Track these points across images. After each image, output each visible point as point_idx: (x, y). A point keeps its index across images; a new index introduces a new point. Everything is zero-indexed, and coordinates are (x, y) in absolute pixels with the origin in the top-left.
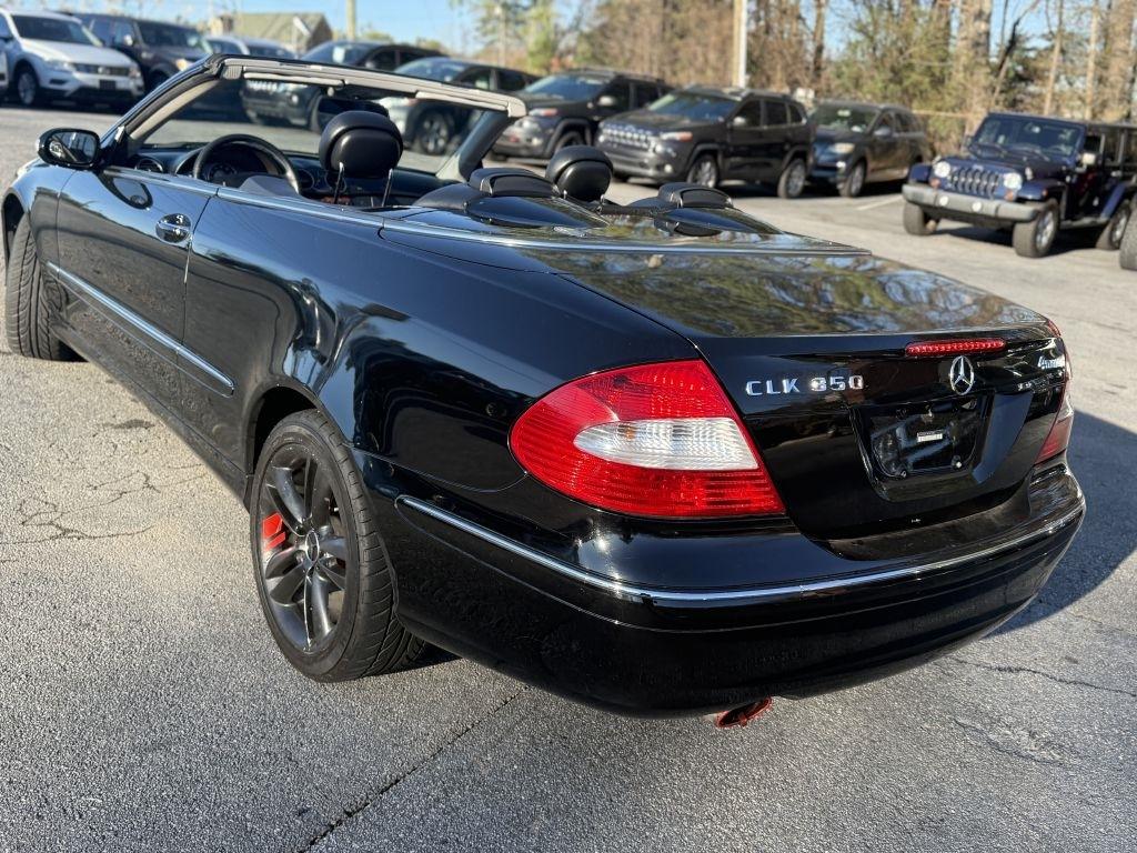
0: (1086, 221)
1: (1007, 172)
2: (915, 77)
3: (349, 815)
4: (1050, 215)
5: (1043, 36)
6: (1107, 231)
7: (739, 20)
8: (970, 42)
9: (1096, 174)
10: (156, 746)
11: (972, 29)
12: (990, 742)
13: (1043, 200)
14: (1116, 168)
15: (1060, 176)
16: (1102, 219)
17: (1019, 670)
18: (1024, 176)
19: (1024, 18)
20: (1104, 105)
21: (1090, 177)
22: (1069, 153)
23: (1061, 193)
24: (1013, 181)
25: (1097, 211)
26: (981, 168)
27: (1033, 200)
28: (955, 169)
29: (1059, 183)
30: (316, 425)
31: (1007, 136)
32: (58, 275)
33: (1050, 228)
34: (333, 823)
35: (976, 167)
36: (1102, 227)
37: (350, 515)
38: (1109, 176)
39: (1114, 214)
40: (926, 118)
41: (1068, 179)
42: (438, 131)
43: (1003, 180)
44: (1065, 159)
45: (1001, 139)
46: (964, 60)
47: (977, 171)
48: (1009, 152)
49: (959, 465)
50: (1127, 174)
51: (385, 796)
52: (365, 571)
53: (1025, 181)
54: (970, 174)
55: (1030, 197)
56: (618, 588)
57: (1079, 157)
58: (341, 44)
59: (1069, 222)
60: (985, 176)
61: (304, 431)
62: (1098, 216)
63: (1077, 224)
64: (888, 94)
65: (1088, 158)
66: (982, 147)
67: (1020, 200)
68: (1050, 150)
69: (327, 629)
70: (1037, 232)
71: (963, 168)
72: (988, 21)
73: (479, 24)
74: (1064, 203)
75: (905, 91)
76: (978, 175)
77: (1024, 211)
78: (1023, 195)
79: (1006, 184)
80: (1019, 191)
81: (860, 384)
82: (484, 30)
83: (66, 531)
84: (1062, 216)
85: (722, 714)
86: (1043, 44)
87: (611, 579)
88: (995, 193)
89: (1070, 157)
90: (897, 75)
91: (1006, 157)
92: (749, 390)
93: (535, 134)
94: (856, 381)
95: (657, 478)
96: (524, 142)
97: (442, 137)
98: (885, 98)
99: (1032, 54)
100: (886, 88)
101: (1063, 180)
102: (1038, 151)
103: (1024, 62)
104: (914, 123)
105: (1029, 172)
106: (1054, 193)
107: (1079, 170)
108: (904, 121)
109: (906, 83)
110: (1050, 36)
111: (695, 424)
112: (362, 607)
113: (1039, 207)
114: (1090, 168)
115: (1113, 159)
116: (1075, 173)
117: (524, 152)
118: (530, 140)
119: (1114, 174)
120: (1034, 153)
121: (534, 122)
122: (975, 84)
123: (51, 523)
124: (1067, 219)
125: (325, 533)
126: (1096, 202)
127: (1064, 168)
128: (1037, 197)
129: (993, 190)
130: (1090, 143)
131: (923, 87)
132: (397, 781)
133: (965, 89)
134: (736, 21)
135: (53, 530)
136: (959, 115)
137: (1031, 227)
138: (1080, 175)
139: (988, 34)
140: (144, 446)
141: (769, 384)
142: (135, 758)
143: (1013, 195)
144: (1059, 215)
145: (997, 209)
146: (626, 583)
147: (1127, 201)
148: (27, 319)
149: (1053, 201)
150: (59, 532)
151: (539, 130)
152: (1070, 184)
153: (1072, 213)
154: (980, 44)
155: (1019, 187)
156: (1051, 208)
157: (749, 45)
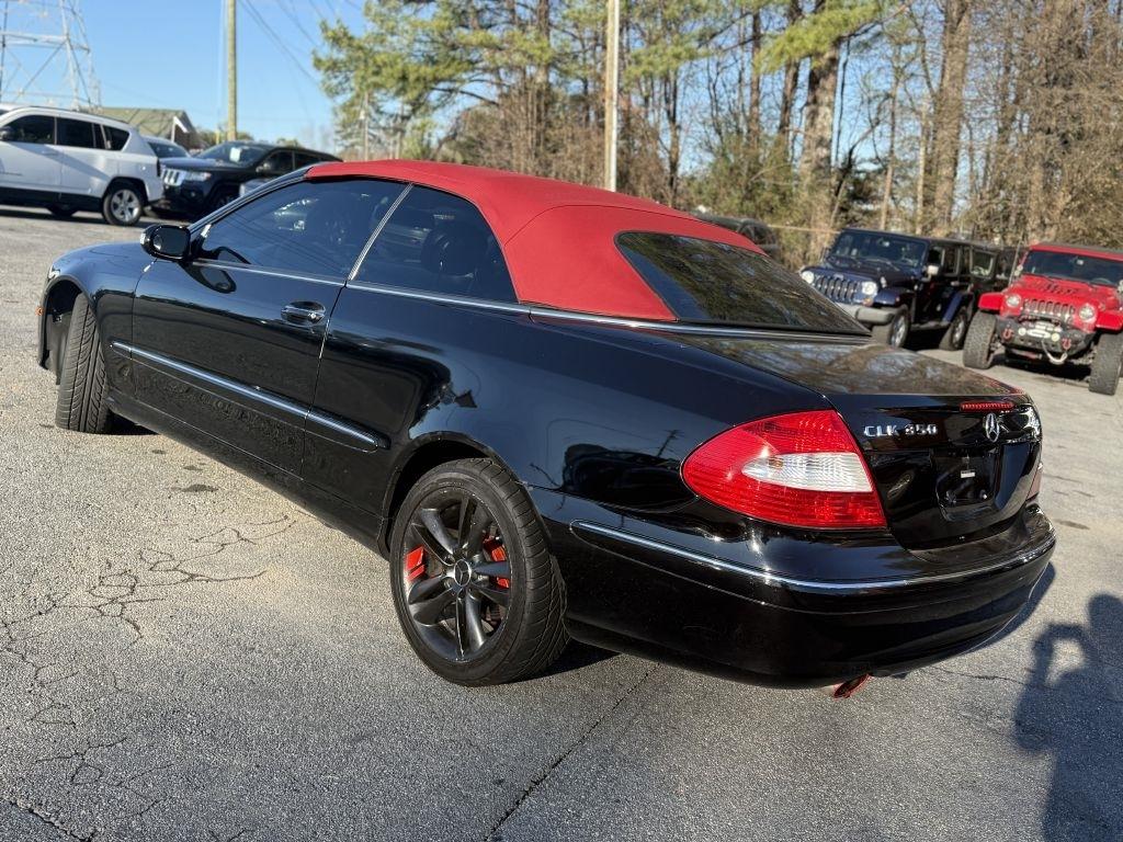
0: (932, 324)
1: (865, 281)
2: (766, 195)
3: (536, 783)
4: (902, 318)
5: (871, 161)
6: (948, 334)
7: (610, 138)
8: (814, 164)
9: (938, 284)
10: (360, 738)
11: (814, 154)
12: (989, 728)
13: (896, 305)
14: (955, 279)
15: (909, 284)
16: (944, 323)
17: (994, 678)
18: (879, 285)
19: (858, 146)
20: (933, 224)
21: (932, 286)
22: (915, 265)
23: (911, 302)
24: (870, 289)
25: (939, 316)
26: (841, 277)
27: (887, 306)
28: (818, 277)
29: (908, 291)
30: (476, 471)
31: (859, 248)
32: (131, 354)
33: (902, 330)
34: (527, 789)
35: (837, 276)
36: (944, 330)
37: (515, 543)
38: (949, 285)
39: (954, 319)
40: (778, 231)
41: (916, 287)
43: (861, 288)
44: (912, 270)
45: (854, 252)
46: (807, 180)
47: (838, 279)
48: (864, 263)
49: (985, 497)
50: (963, 284)
51: (556, 769)
52: (530, 585)
53: (880, 289)
54: (832, 281)
55: (885, 302)
56: (768, 578)
57: (924, 268)
58: (234, 145)
59: (917, 325)
60: (845, 284)
61: (462, 476)
62: (941, 320)
63: (924, 326)
64: (745, 209)
65: (933, 270)
66: (838, 258)
67: (876, 305)
68: (898, 262)
69: (481, 642)
70: (892, 333)
71: (826, 277)
72: (828, 146)
73: (339, 128)
74: (913, 308)
75: (758, 208)
76: (838, 282)
77: (881, 315)
78: (877, 301)
79: (864, 291)
80: (876, 298)
81: (935, 430)
82: (344, 134)
83: (192, 576)
84: (912, 320)
85: (837, 686)
86: (871, 167)
87: (762, 571)
88: (855, 300)
89: (917, 268)
90: (750, 193)
91: (862, 268)
92: (866, 432)
94: (932, 428)
95: (800, 496)
98: (742, 212)
99: (862, 176)
100: (742, 204)
101: (912, 288)
102: (889, 263)
103: (857, 182)
104: (769, 236)
105: (883, 281)
106: (905, 299)
107: (924, 279)
108: (761, 235)
109: (758, 200)
110: (877, 160)
111: (823, 457)
112: (526, 615)
113: (894, 311)
114: (933, 277)
115: (952, 271)
116: (921, 282)
119: (953, 284)
120: (885, 264)
122: (819, 202)
123: (175, 569)
124: (915, 323)
125: (477, 561)
126: (939, 308)
127: (912, 278)
128: (892, 303)
129: (852, 296)
130: (933, 258)
131: (773, 204)
132: (561, 760)
133: (811, 205)
134: (607, 139)
135: (179, 576)
136: (805, 229)
137: (886, 329)
138: (926, 284)
139: (828, 158)
140: (218, 508)
141: (879, 428)
142: (347, 747)
143: (870, 301)
144: (909, 319)
145: (857, 313)
146: (772, 573)
147: (964, 308)
148: (81, 394)
149: (904, 307)
150: (187, 577)
152: (917, 291)
153: (920, 318)
154: (822, 166)
155: (876, 294)
156: (902, 313)
157: (618, 161)
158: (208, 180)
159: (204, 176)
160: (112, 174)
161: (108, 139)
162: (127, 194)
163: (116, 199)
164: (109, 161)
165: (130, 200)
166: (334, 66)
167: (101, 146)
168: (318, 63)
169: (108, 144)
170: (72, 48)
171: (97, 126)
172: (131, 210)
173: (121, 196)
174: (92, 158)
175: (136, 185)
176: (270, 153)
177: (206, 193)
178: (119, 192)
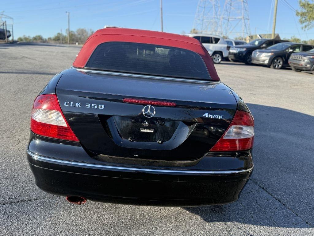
3: (18, 202)
34: (13, 202)
42: (280, 62)
58: (258, 40)
93: (308, 63)
94: (101, 106)
96: (304, 66)
97: (280, 64)
117: (304, 69)
118: (306, 65)
121: (308, 60)
151: (310, 62)
158: (245, 51)
159: (244, 49)
160: (214, 50)
161: (214, 41)
162: (218, 55)
163: (214, 57)
164: (213, 47)
165: (219, 57)
166: (303, 14)
167: (212, 43)
168: (297, 14)
169: (214, 42)
170: (244, 19)
171: (212, 38)
172: (218, 60)
173: (216, 56)
174: (209, 46)
175: (221, 53)
176: (266, 41)
177: (244, 54)
178: (215, 55)
